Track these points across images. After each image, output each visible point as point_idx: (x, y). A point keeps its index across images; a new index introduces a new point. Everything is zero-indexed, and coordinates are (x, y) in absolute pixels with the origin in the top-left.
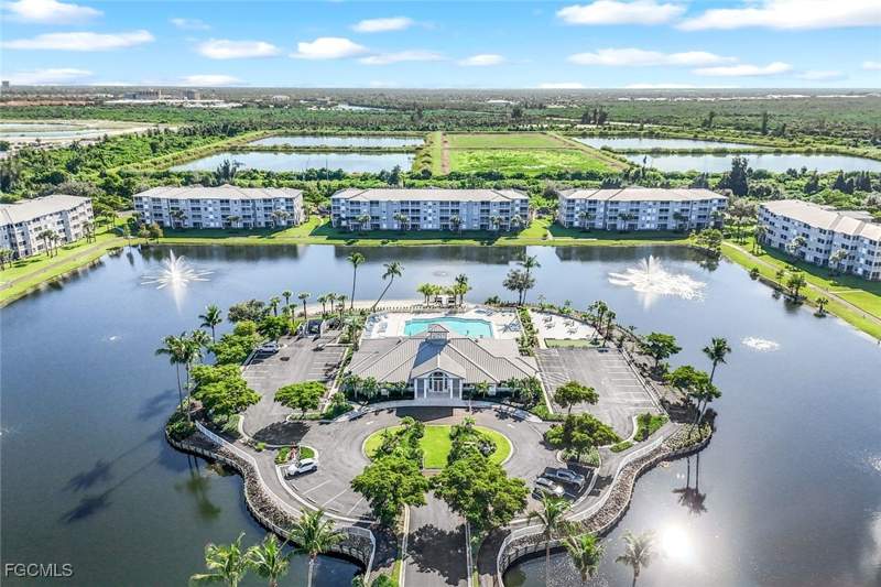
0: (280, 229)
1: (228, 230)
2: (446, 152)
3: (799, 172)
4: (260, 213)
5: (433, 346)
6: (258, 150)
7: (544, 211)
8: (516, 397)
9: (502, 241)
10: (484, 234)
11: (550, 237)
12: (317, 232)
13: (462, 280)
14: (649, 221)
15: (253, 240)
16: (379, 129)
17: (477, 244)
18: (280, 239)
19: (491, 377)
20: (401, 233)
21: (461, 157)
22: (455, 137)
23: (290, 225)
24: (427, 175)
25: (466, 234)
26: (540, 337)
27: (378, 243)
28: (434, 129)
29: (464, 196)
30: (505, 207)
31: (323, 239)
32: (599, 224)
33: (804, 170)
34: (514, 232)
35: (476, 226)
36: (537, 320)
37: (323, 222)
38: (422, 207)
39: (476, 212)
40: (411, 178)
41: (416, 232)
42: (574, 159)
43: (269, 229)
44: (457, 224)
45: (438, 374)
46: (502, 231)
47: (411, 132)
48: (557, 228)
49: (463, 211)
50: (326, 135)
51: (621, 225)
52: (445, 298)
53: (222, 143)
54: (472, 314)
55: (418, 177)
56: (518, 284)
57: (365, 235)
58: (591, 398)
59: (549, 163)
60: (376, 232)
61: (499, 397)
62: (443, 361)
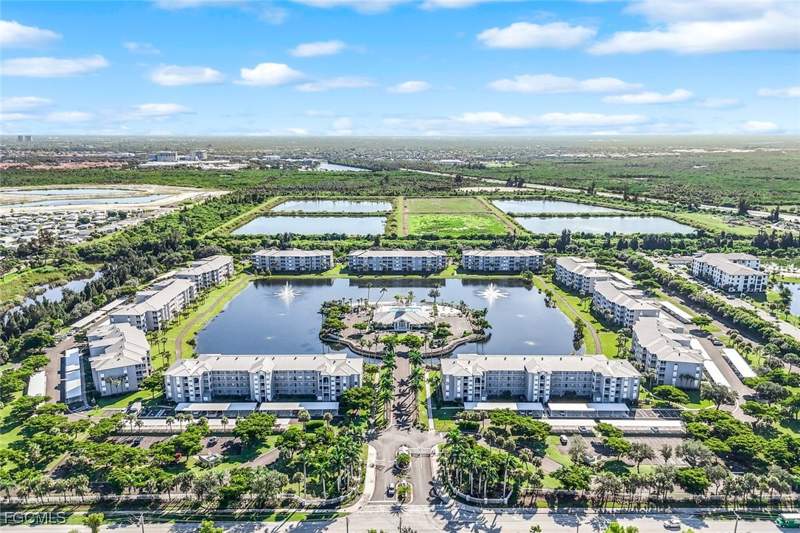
0: (324, 271)
1: (298, 272)
2: (406, 216)
3: (612, 234)
4: (314, 263)
5: (400, 313)
6: (284, 215)
7: (456, 260)
8: (426, 328)
9: (432, 276)
10: (424, 272)
11: (456, 274)
12: (342, 272)
13: (411, 293)
14: (505, 266)
15: (312, 276)
16: (359, 195)
17: (420, 277)
18: (325, 276)
19: (420, 322)
20: (384, 272)
21: (415, 220)
22: (412, 200)
23: (328, 269)
24: (394, 237)
25: (415, 273)
26: (439, 314)
27: (373, 277)
28: (398, 195)
29: (414, 254)
30: (434, 260)
31: (346, 275)
32: (481, 268)
33: (615, 233)
34: (439, 271)
35: (420, 269)
36: (440, 308)
37: (343, 267)
38: (394, 260)
39: (420, 262)
40: (386, 238)
41: (390, 272)
42: (487, 222)
43: (319, 271)
44: (410, 268)
45: (402, 321)
46: (433, 271)
47: (381, 197)
48: (460, 270)
49: (414, 262)
50: (322, 199)
51: (491, 269)
52: (405, 301)
53: (256, 210)
54: (415, 306)
55: (389, 238)
56: (434, 295)
57: (366, 274)
58: (448, 326)
59: (470, 225)
60: (371, 272)
61: (422, 328)
62: (403, 317)
